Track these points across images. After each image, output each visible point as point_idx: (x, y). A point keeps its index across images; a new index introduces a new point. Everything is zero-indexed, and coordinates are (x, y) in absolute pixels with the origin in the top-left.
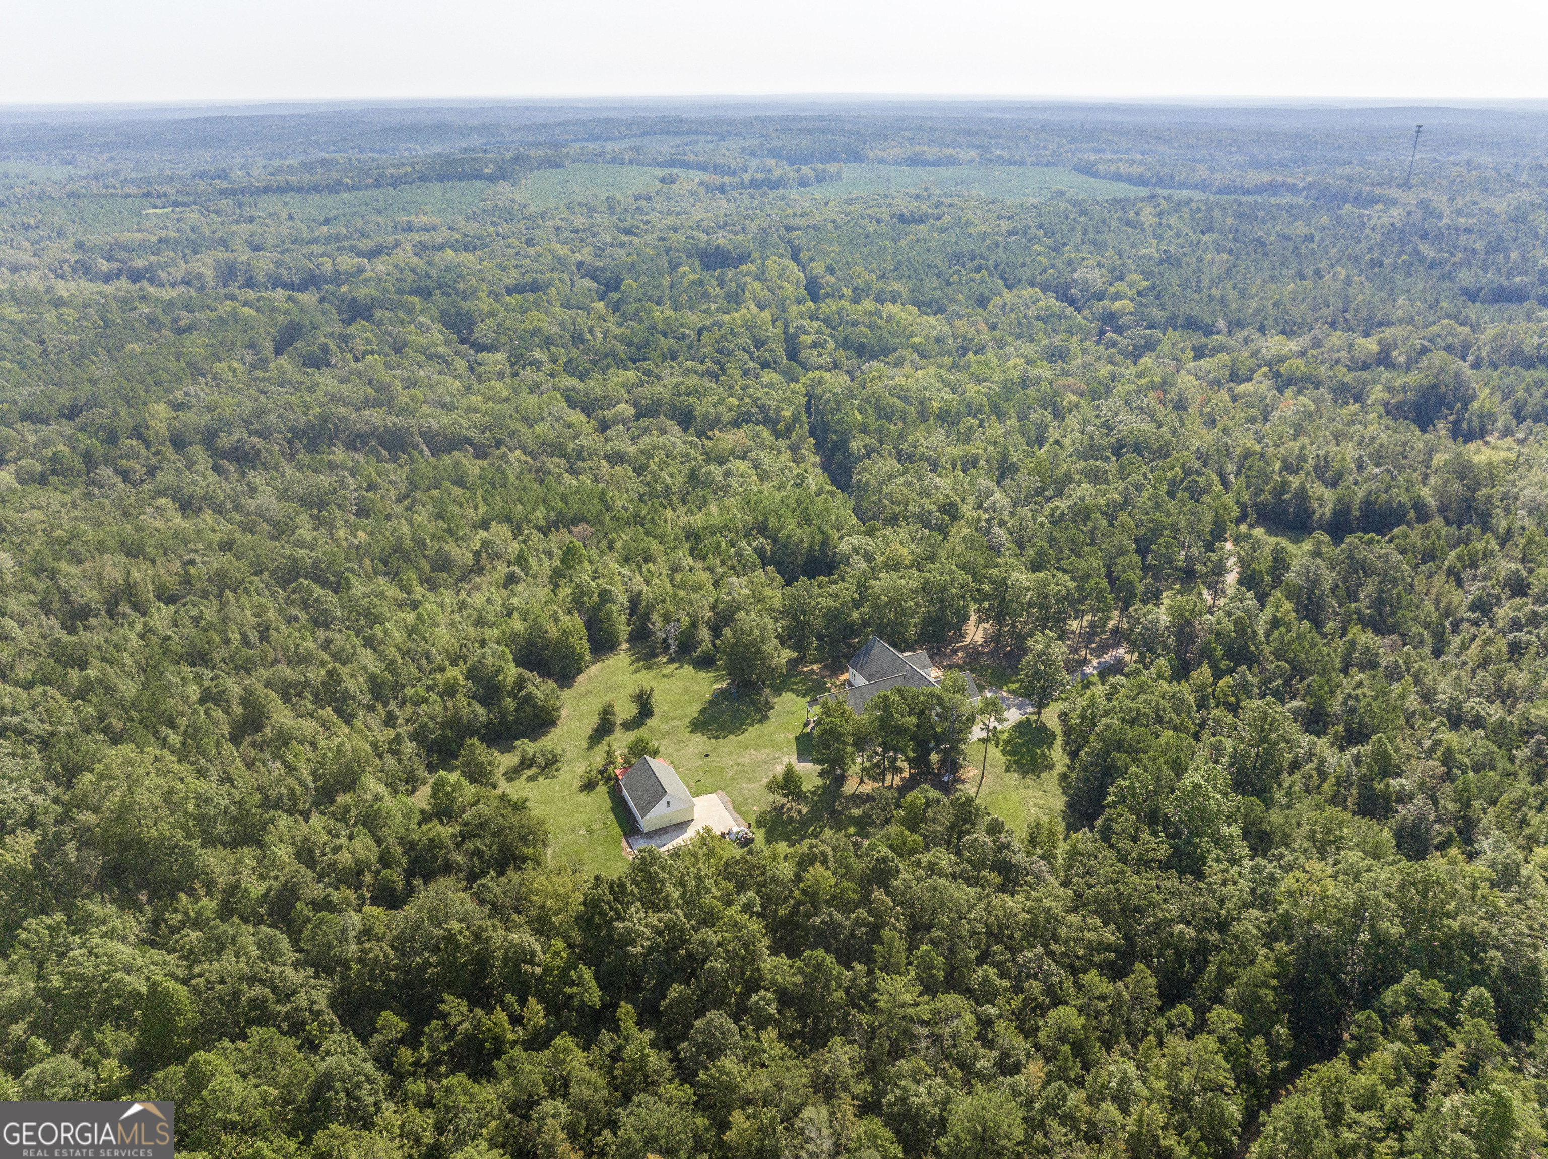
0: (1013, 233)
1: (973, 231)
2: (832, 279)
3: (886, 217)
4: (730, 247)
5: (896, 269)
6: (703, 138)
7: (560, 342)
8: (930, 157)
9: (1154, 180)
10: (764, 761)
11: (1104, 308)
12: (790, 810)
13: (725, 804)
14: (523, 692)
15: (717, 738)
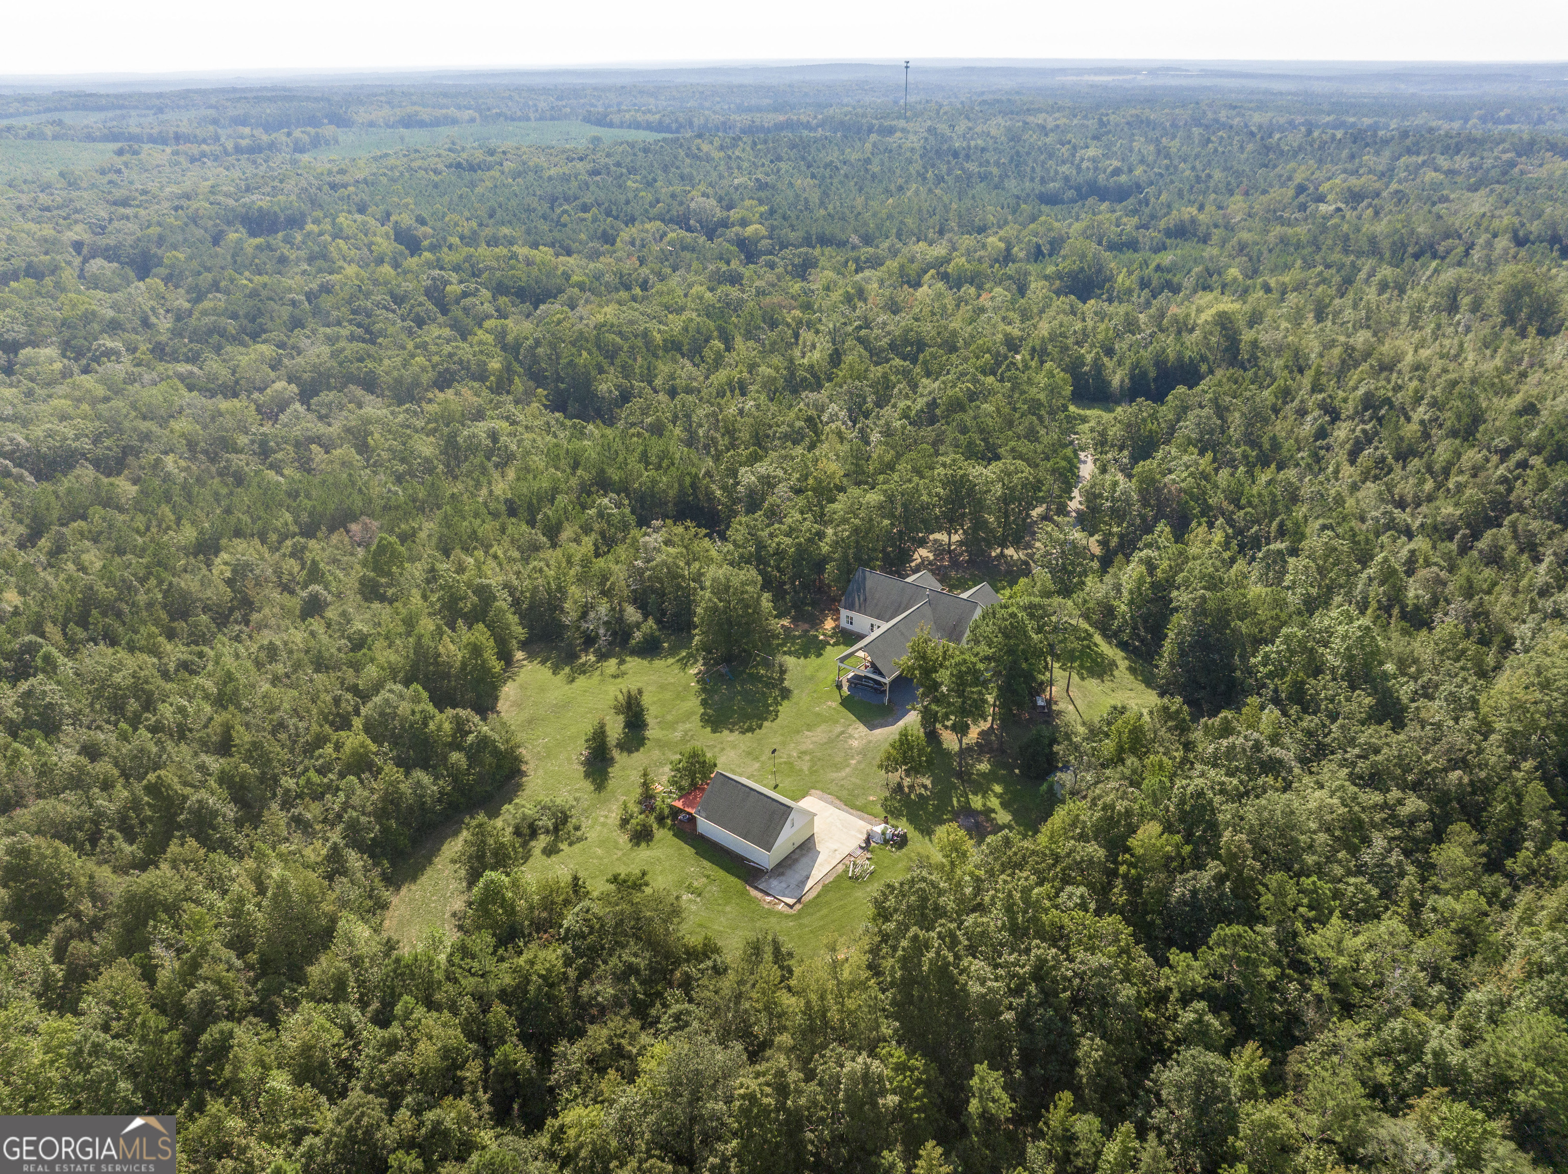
0: (595, 172)
1: (546, 174)
2: (428, 230)
3: (441, 166)
4: (276, 208)
5: (491, 216)
6: (133, 113)
7: (128, 326)
8: (425, 117)
9: (674, 126)
10: (831, 741)
11: (737, 234)
12: (912, 787)
13: (831, 803)
14: (470, 738)
15: (751, 730)
